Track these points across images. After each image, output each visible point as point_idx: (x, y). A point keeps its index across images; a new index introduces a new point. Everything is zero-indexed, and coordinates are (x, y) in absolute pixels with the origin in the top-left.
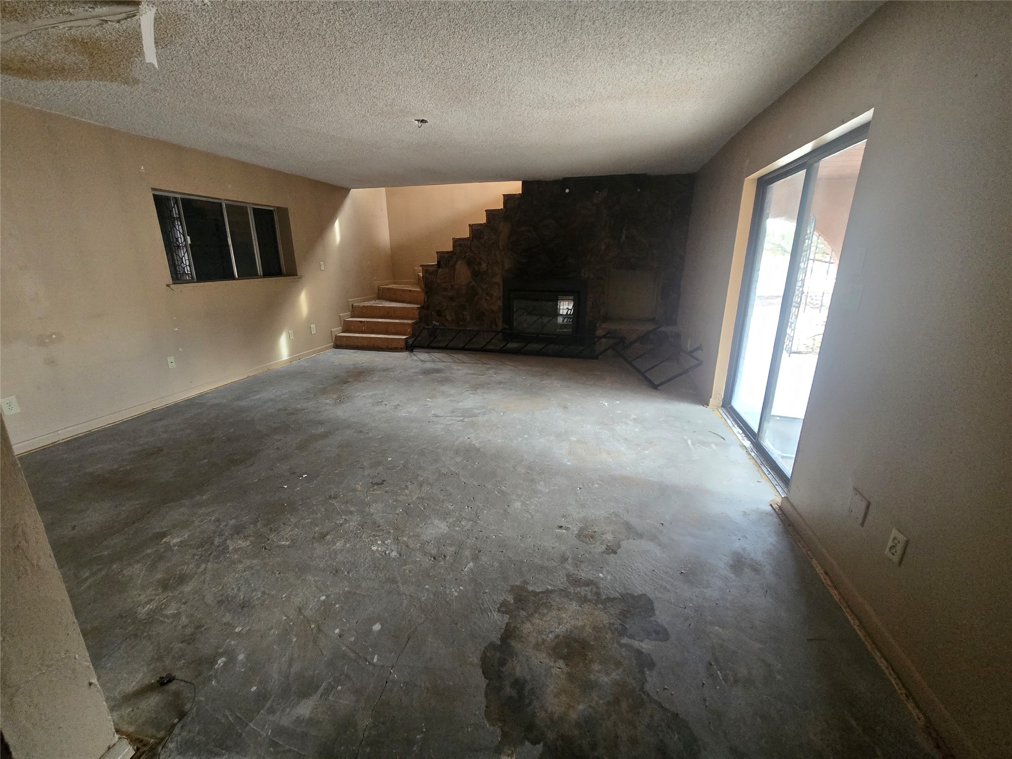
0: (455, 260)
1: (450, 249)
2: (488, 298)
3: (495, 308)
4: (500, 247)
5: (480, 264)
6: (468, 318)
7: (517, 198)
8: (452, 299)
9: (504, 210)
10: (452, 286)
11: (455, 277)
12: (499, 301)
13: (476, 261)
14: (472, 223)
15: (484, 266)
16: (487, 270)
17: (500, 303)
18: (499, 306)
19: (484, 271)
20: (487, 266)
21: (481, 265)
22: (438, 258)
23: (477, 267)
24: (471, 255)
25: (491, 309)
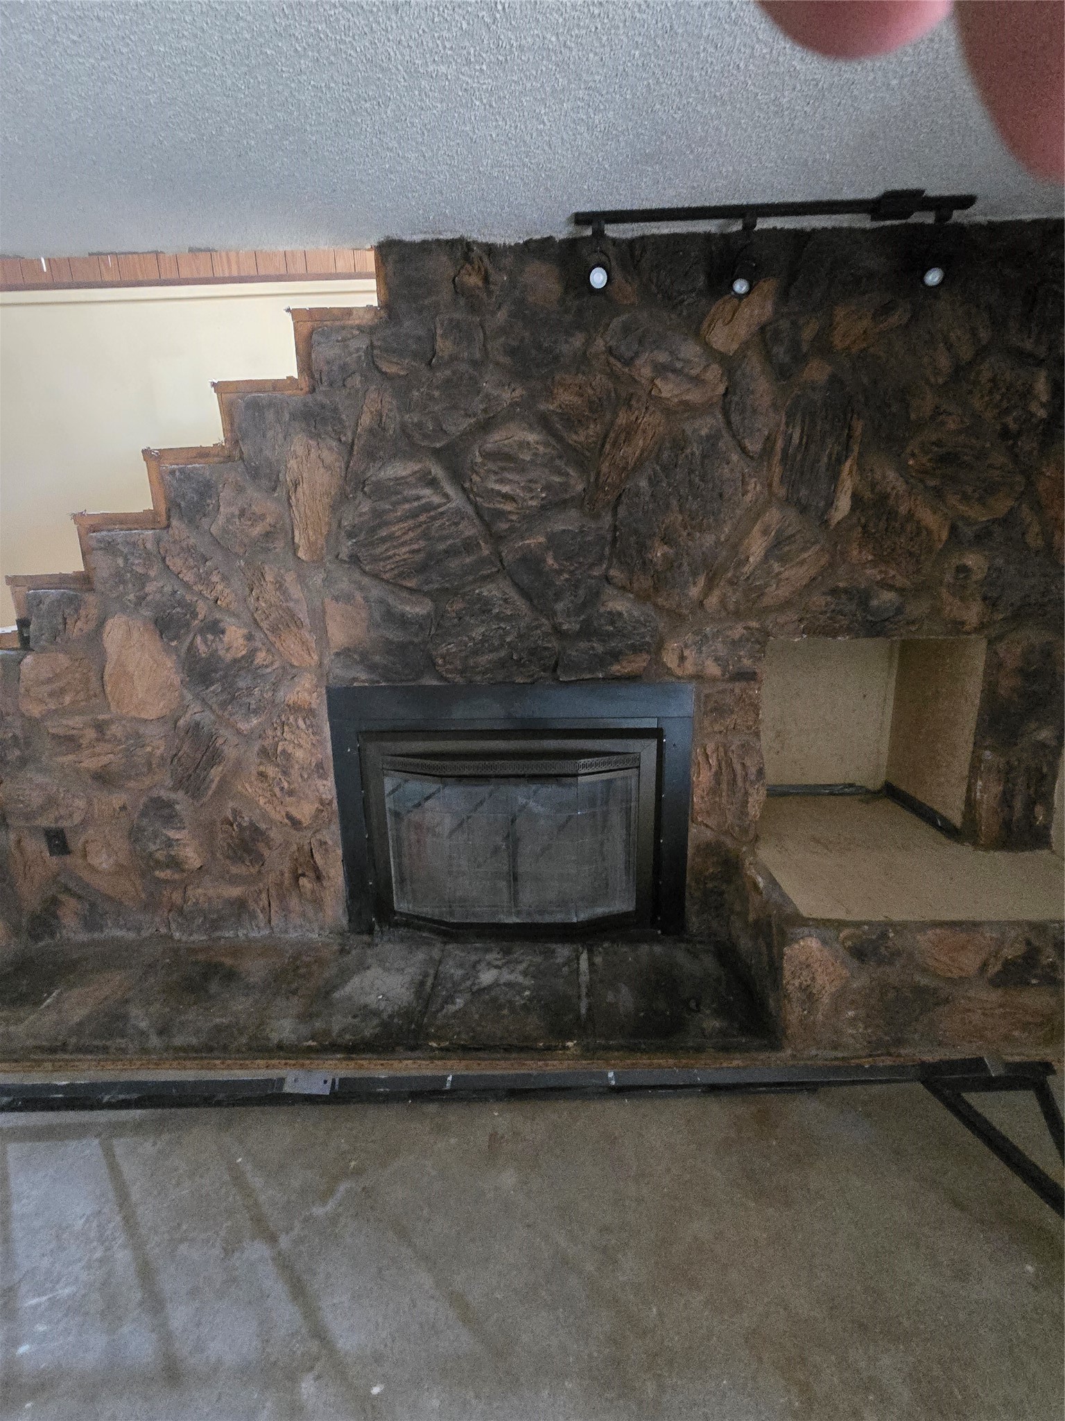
0: (94, 612)
1: (73, 564)
2: (271, 771)
3: (305, 811)
4: (301, 554)
5: (215, 628)
6: (192, 856)
7: (359, 328)
8: (104, 778)
9: (305, 385)
10: (100, 727)
11: (108, 689)
12: (320, 783)
13: (194, 615)
14: (155, 446)
15: (235, 637)
16: (252, 653)
17: (327, 787)
18: (322, 802)
19: (235, 661)
20: (249, 638)
21: (223, 632)
22: (18, 607)
23: (205, 641)
24: (168, 589)
25: (289, 816)
